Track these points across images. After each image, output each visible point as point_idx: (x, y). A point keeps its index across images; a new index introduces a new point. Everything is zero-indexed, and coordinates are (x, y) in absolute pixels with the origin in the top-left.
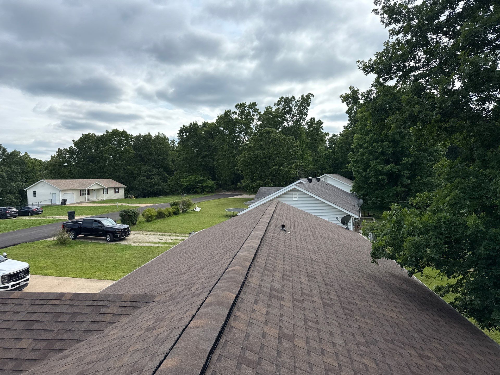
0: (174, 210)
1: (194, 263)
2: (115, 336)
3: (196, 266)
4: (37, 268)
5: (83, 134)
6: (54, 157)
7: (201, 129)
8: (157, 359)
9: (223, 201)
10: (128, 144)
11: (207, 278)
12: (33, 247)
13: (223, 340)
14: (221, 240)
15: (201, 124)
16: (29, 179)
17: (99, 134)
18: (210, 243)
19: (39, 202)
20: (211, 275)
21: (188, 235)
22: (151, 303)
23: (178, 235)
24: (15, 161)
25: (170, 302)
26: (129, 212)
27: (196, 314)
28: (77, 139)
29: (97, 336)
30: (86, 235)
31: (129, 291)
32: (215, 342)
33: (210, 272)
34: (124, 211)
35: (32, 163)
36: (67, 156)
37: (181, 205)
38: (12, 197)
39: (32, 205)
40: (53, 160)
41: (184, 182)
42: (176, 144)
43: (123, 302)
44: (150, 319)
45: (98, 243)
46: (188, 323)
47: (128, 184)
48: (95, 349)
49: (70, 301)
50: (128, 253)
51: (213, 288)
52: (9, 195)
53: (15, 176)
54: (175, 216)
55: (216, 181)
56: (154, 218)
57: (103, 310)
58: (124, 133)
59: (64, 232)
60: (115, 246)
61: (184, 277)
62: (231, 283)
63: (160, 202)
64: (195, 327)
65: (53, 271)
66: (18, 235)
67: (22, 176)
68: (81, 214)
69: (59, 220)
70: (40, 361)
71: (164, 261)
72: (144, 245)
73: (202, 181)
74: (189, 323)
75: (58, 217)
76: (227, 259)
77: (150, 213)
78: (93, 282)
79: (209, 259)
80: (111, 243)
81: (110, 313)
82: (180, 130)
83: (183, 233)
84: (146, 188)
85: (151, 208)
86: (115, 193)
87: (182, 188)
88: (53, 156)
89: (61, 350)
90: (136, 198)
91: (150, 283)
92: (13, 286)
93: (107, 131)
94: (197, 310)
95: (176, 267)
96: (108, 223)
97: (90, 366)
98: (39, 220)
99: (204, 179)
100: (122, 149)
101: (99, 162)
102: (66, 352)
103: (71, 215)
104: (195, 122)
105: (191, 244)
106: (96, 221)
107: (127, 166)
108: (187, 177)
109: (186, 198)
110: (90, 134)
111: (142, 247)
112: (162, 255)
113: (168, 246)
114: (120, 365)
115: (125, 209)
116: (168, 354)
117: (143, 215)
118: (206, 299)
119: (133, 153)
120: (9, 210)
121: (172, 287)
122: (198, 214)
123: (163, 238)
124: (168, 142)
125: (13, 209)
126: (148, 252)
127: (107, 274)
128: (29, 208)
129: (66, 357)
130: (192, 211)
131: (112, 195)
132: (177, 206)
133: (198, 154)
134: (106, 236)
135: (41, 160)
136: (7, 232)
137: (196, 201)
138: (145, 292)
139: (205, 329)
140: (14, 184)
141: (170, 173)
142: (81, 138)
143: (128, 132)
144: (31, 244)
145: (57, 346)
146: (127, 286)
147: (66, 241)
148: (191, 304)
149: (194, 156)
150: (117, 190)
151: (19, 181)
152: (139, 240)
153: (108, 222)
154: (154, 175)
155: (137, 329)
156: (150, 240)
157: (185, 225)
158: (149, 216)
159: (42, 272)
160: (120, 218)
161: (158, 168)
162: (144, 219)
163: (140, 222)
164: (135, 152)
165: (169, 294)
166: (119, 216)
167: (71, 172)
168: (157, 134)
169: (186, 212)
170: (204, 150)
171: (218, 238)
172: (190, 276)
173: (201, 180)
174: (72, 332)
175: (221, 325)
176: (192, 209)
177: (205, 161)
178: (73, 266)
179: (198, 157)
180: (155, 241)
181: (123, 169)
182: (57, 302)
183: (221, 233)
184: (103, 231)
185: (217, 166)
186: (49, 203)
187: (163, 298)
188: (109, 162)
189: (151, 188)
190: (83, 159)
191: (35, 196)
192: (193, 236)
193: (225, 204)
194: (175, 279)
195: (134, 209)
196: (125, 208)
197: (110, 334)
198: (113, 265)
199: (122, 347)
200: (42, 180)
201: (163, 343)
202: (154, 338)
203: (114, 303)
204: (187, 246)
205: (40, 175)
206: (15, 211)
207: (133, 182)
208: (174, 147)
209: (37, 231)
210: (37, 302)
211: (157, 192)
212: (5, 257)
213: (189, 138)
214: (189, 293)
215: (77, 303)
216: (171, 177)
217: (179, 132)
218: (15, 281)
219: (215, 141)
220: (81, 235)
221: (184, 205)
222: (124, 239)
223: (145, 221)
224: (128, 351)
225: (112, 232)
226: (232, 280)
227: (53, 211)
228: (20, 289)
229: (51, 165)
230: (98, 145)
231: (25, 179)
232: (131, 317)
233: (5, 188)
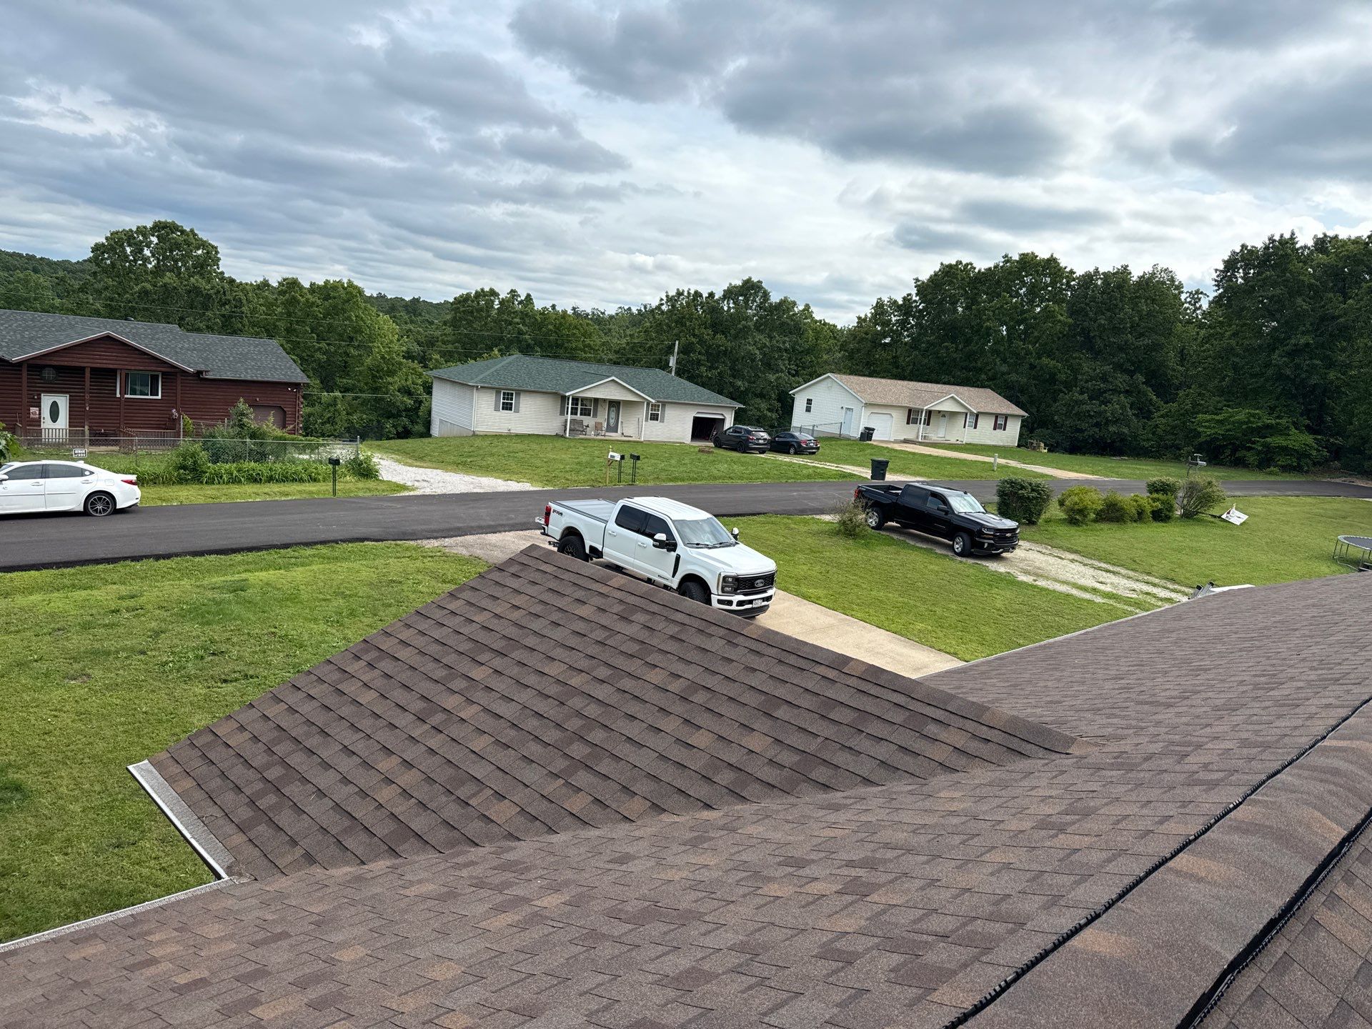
0: (1158, 504)
1: (1202, 685)
2: (955, 806)
3: (1210, 694)
4: (790, 577)
5: (942, 264)
6: (865, 320)
7: (1306, 260)
8: (1064, 914)
9: (1336, 506)
10: (1057, 297)
11: (1244, 743)
12: (790, 529)
13: (1278, 948)
14: (1311, 637)
15: (1310, 243)
16: (804, 368)
17: (982, 264)
18: (1268, 637)
19: (814, 426)
20: (1260, 739)
21: (1191, 591)
22: (1058, 755)
23: (1157, 581)
24: (783, 324)
25: (1114, 773)
26: (1023, 487)
27: (1196, 838)
28: (925, 277)
29: (910, 788)
30: (905, 526)
31: (997, 700)
32: (1248, 945)
33: (1257, 727)
34: (1012, 483)
35: (814, 330)
36: (894, 319)
37: (1181, 494)
38: (764, 406)
39: (801, 430)
40: (861, 326)
41: (1206, 424)
42: (1205, 304)
43: (985, 728)
44: (1051, 797)
45: (930, 551)
46: (1168, 855)
47: (1034, 410)
48: (905, 817)
49: (860, 681)
50: (1001, 598)
51: (1264, 782)
52: (758, 400)
53: (776, 359)
54: (1155, 524)
55: (1325, 435)
56: (1093, 516)
57: (932, 729)
58: (1052, 261)
59: (858, 506)
60: (971, 571)
61: (1167, 716)
62: (1332, 787)
63: (1117, 473)
64: (1192, 875)
65: (821, 592)
66: (763, 494)
67: (790, 360)
68: (902, 471)
69: (851, 475)
70: (781, 793)
71: (1105, 649)
72: (1051, 587)
73: (1268, 430)
74: (1173, 856)
75: (849, 469)
76: (1328, 706)
77: (1081, 500)
78: (905, 646)
79: (1256, 687)
80: (964, 560)
81: (948, 741)
82: (1226, 258)
83: (1173, 580)
84: (1084, 426)
85: (1087, 487)
86: (995, 429)
87: (1196, 443)
88: (863, 317)
89: (826, 787)
90: (1049, 451)
91: (1056, 698)
92: (740, 603)
93: (1006, 256)
94: (1201, 828)
95: (1141, 676)
96: (964, 505)
97: (890, 854)
98: (808, 468)
99: (1278, 424)
100: (1038, 310)
101: (968, 342)
102: (836, 797)
103: (879, 468)
104: (1287, 236)
105: (1199, 623)
106: (935, 495)
107: (1040, 358)
108: (1217, 411)
109: (1202, 474)
110: (961, 263)
111: (1042, 589)
112: (1099, 630)
113: (1118, 605)
114: (963, 885)
115: (1013, 477)
116: (1098, 916)
117: (1061, 503)
118: (1235, 807)
119: (1064, 324)
120: (753, 435)
121: (1126, 732)
122: (1235, 532)
123: (1108, 581)
124: (1177, 297)
125: (762, 434)
126: (1059, 608)
127: (941, 635)
128: (793, 436)
129: (836, 808)
130: (1216, 520)
131: (985, 433)
132: (1170, 497)
133: (1275, 342)
134: (952, 539)
135: (834, 326)
136: (744, 482)
137: (1240, 489)
138: (1043, 719)
139: (1222, 892)
140: (772, 377)
141: (1165, 389)
142: (936, 274)
143: (1064, 262)
144: (786, 520)
145: (821, 774)
146: (994, 686)
147: (857, 530)
148: (1184, 804)
149: (1260, 346)
150: (1001, 421)
151: (782, 371)
152: (1039, 568)
153: (965, 502)
154: (1115, 391)
155: (1013, 811)
156: (1068, 577)
157: (1185, 558)
158: (1076, 507)
159: (799, 589)
160: (996, 499)
161: (1131, 374)
162: (1063, 516)
163: (1048, 521)
164: (1070, 320)
165: (1113, 747)
166: (995, 492)
167: (895, 363)
168: (1149, 269)
169: (1194, 520)
170: (1302, 328)
171: (1298, 626)
172: (1184, 720)
173: (1268, 427)
174: (854, 755)
175: (1280, 902)
176: (1215, 512)
177: (1298, 367)
178: (865, 593)
179: (1274, 350)
180: (1082, 582)
181: (1028, 366)
182: (831, 674)
183: (1314, 611)
184: (948, 523)
185: (1338, 387)
186: (835, 430)
187: (1094, 754)
188: (994, 344)
189: (1097, 430)
190: (932, 329)
191: (808, 410)
192: (1207, 599)
193: (1344, 518)
194: (1137, 712)
195: (1039, 480)
196: (1014, 473)
197: (942, 795)
198: (960, 618)
199: (971, 842)
200: (829, 374)
201: (1084, 878)
202: (1061, 856)
203: (960, 723)
204: (1184, 623)
205: (826, 362)
206: (765, 439)
207: (1049, 406)
208: (1195, 311)
209: (802, 493)
210: (792, 660)
211: (1113, 442)
212: (735, 537)
213: (1253, 287)
214: (1178, 768)
215: (874, 690)
216: (1166, 403)
217: (1221, 267)
218: (745, 594)
219: (1351, 301)
220: (894, 524)
221: (1191, 497)
222: (997, 557)
223: (1062, 521)
224: (987, 857)
225: (969, 532)
226: (1337, 780)
227: (841, 452)
228: (751, 614)
229: (854, 340)
230: (976, 294)
231: (796, 368)
232: (998, 774)
233: (754, 383)
